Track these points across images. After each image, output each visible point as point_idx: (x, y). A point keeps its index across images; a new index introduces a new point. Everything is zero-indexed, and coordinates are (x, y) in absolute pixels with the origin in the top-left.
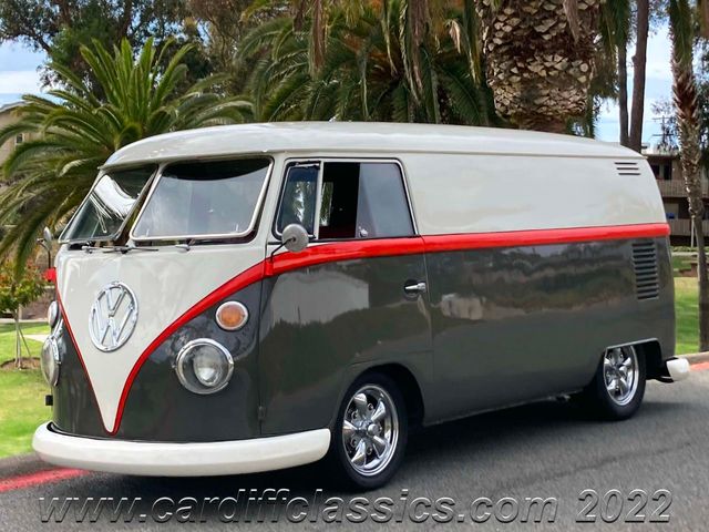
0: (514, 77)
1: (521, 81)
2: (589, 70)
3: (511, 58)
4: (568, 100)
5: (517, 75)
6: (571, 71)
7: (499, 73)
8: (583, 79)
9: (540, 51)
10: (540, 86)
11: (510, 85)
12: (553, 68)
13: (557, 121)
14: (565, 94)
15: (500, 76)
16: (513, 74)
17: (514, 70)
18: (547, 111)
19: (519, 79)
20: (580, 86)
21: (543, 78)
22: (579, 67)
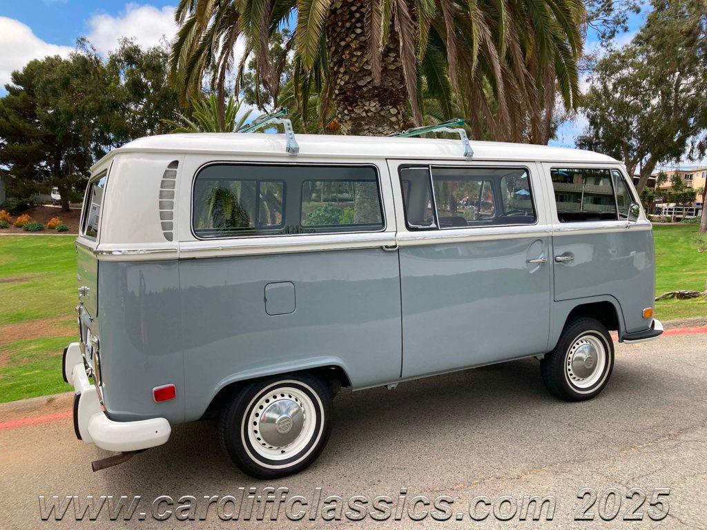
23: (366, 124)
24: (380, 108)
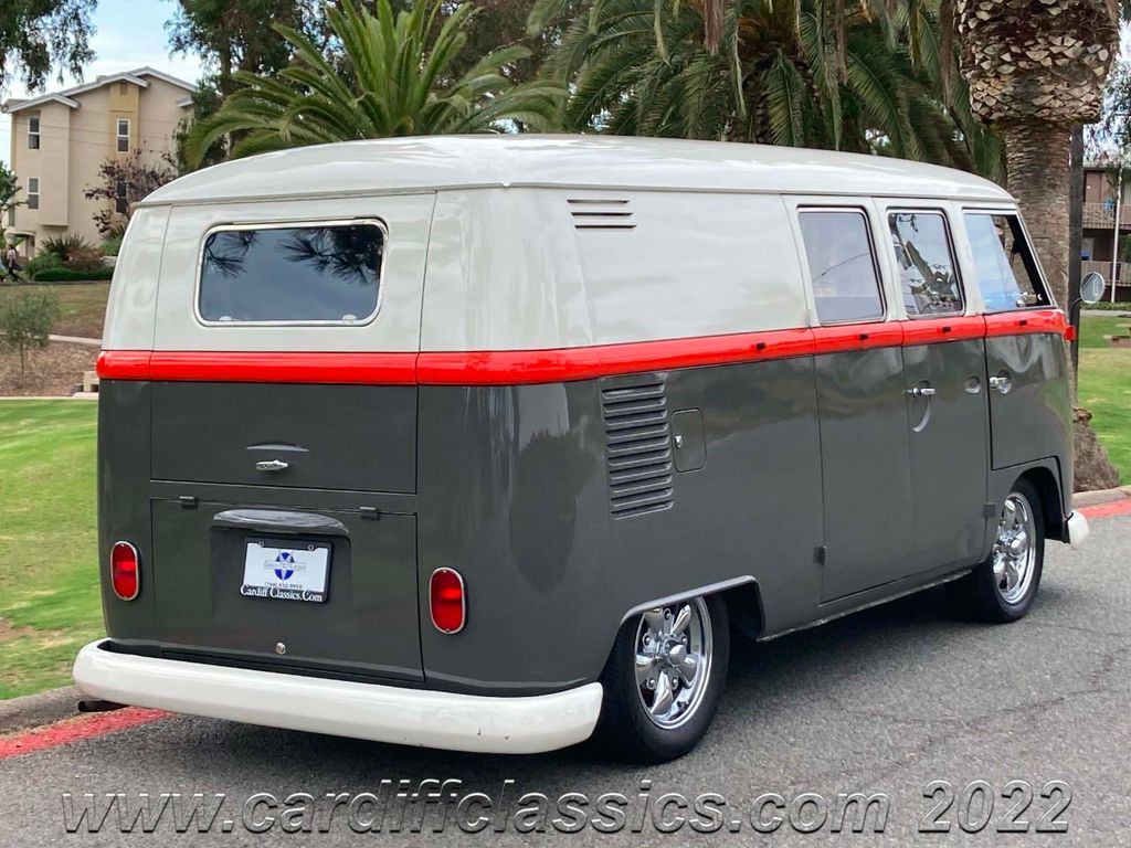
1: (1017, 73)
2: (1109, 60)
3: (1001, 40)
4: (1078, 100)
5: (1009, 63)
6: (1086, 60)
8: (1099, 71)
9: (1044, 30)
11: (998, 76)
12: (1060, 55)
14: (1076, 92)
15: (985, 65)
16: (1004, 62)
17: (1007, 57)
18: (1050, 115)
20: (1095, 82)
21: (1048, 68)
22: (1096, 53)
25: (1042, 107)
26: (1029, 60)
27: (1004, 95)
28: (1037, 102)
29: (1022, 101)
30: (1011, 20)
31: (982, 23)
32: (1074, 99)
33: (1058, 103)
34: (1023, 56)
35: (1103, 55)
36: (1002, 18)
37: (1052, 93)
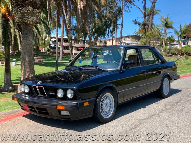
0: (18, 12)
1: (20, 13)
2: (39, 12)
3: (18, 7)
4: (33, 19)
5: (19, 11)
6: (34, 12)
7: (15, 10)
8: (37, 14)
9: (25, 5)
10: (26, 15)
11: (18, 14)
12: (29, 10)
13: (31, 25)
14: (33, 18)
15: (15, 11)
16: (18, 11)
17: (19, 10)
18: (28, 22)
19: (20, 12)
20: (37, 16)
21: (26, 13)
22: (36, 11)
23: (27, 15)
24: (33, 10)
25: (26, 20)
26: (23, 11)
27: (19, 17)
28: (25, 19)
29: (22, 19)
30: (19, 3)
31: (14, 3)
32: (32, 19)
33: (29, 20)
34: (21, 10)
35: (38, 11)
36: (17, 2)
37: (28, 17)
